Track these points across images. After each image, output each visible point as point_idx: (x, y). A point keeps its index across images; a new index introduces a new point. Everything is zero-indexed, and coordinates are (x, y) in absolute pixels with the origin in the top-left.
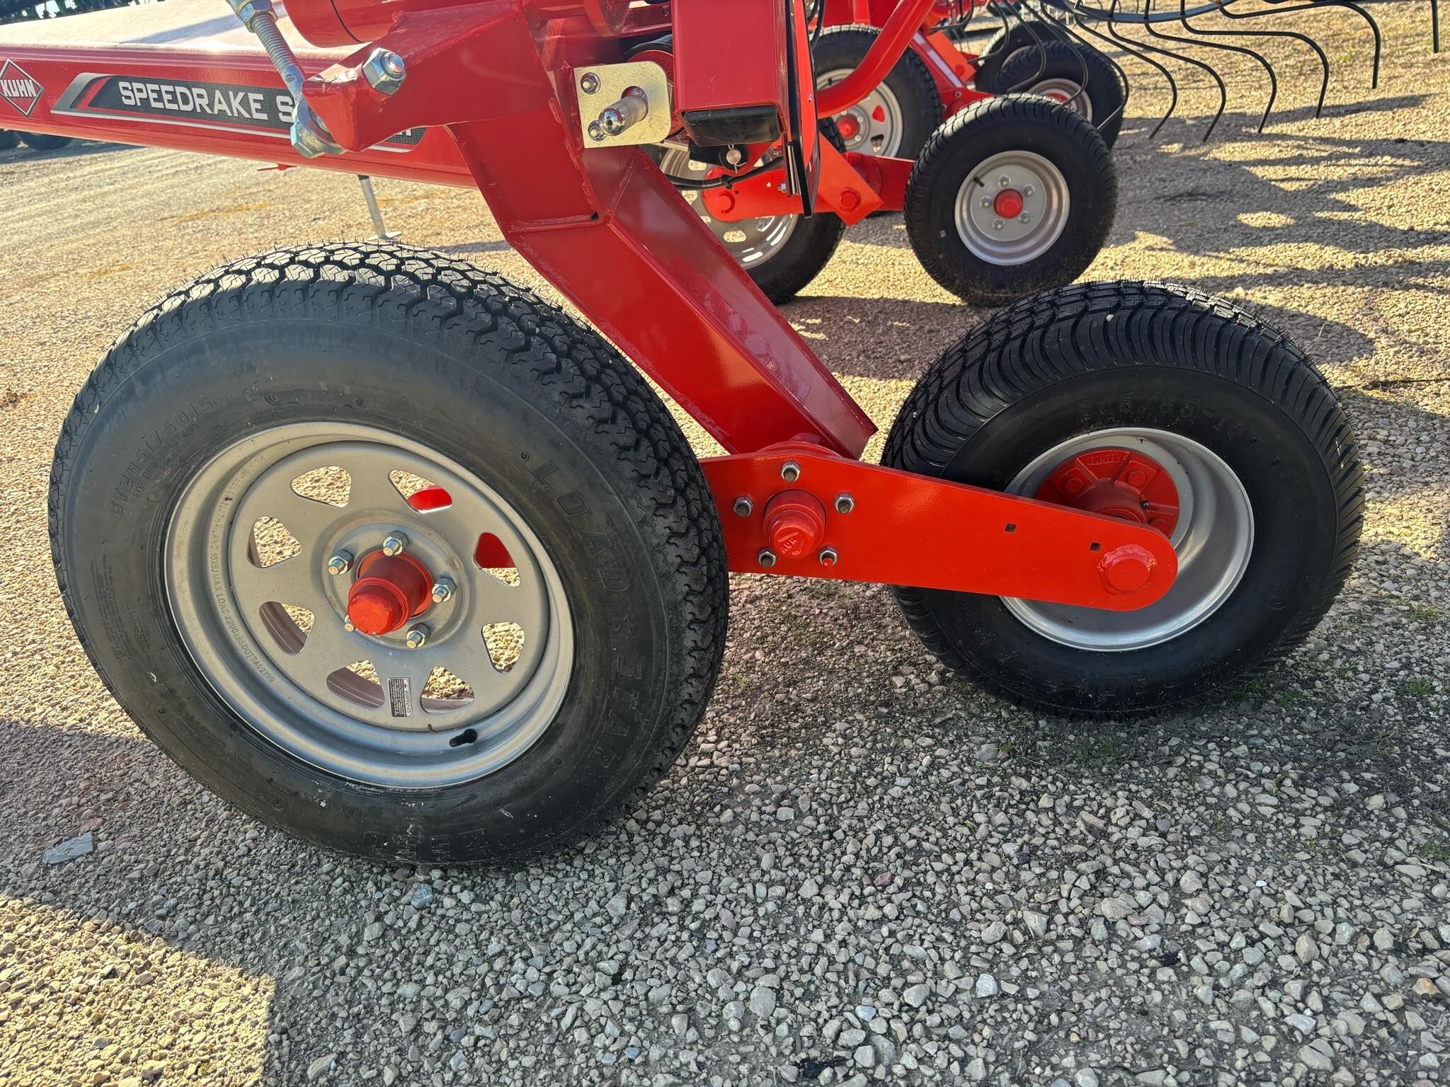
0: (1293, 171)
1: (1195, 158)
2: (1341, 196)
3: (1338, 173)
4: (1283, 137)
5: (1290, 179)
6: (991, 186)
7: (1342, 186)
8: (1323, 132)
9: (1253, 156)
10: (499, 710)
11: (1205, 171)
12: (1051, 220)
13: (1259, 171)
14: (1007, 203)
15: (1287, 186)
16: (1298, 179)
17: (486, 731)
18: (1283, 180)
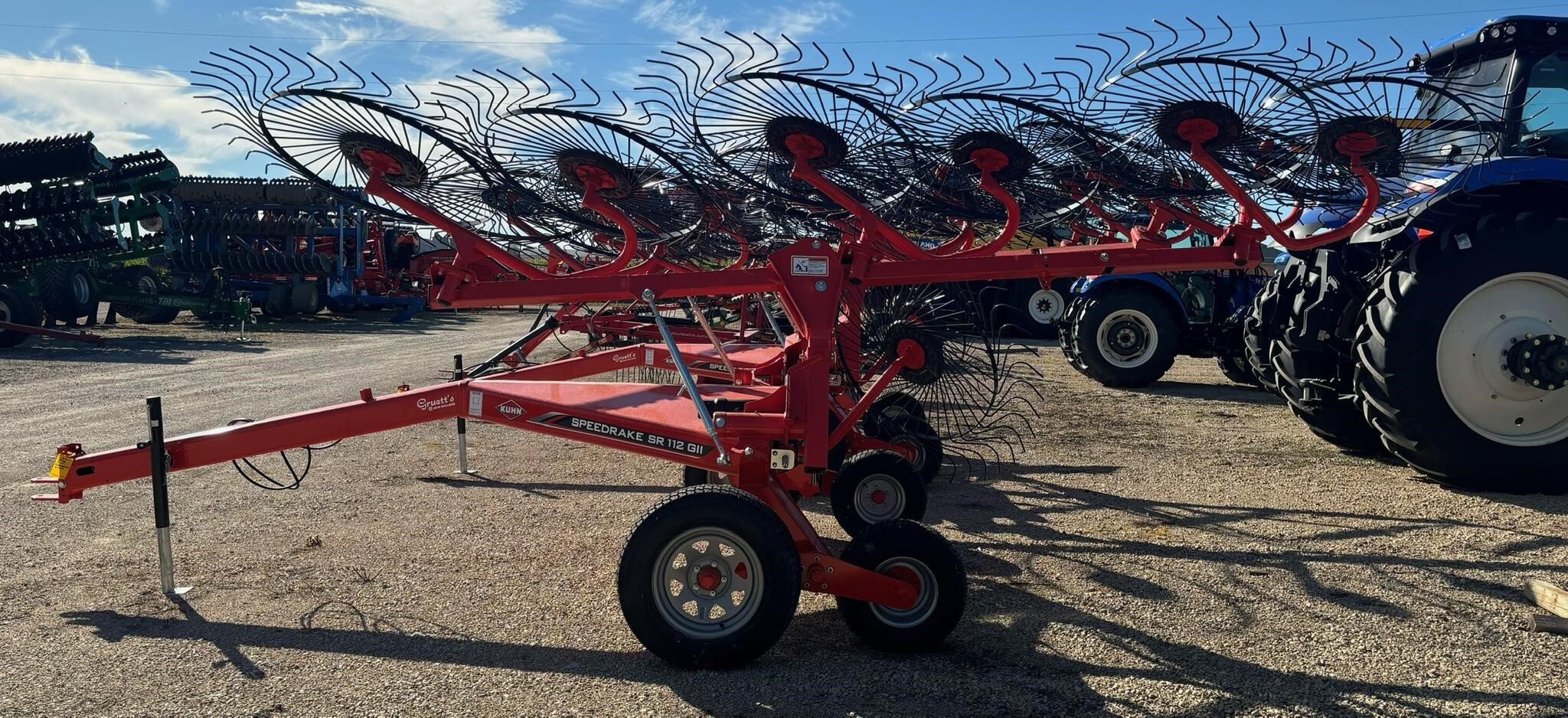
0: (1028, 500)
1: (982, 486)
2: (1043, 515)
3: (1048, 504)
4: (1031, 481)
5: (1024, 504)
6: (871, 488)
7: (1047, 510)
8: (1053, 481)
9: (1013, 489)
10: (732, 618)
11: (985, 494)
12: (897, 507)
13: (1011, 498)
14: (878, 497)
15: (1021, 507)
16: (1028, 505)
17: (726, 624)
18: (1021, 504)
